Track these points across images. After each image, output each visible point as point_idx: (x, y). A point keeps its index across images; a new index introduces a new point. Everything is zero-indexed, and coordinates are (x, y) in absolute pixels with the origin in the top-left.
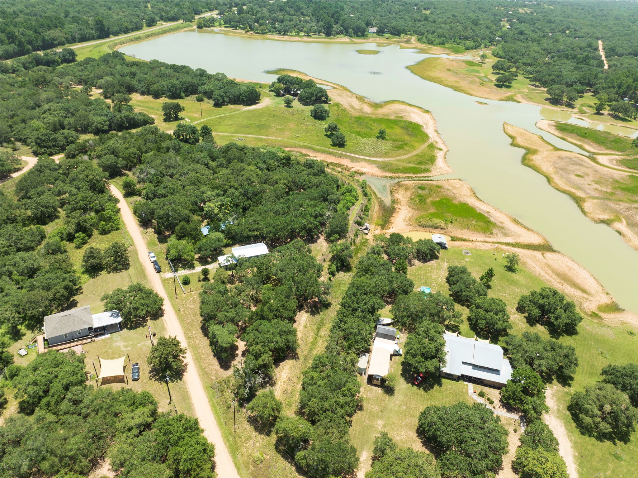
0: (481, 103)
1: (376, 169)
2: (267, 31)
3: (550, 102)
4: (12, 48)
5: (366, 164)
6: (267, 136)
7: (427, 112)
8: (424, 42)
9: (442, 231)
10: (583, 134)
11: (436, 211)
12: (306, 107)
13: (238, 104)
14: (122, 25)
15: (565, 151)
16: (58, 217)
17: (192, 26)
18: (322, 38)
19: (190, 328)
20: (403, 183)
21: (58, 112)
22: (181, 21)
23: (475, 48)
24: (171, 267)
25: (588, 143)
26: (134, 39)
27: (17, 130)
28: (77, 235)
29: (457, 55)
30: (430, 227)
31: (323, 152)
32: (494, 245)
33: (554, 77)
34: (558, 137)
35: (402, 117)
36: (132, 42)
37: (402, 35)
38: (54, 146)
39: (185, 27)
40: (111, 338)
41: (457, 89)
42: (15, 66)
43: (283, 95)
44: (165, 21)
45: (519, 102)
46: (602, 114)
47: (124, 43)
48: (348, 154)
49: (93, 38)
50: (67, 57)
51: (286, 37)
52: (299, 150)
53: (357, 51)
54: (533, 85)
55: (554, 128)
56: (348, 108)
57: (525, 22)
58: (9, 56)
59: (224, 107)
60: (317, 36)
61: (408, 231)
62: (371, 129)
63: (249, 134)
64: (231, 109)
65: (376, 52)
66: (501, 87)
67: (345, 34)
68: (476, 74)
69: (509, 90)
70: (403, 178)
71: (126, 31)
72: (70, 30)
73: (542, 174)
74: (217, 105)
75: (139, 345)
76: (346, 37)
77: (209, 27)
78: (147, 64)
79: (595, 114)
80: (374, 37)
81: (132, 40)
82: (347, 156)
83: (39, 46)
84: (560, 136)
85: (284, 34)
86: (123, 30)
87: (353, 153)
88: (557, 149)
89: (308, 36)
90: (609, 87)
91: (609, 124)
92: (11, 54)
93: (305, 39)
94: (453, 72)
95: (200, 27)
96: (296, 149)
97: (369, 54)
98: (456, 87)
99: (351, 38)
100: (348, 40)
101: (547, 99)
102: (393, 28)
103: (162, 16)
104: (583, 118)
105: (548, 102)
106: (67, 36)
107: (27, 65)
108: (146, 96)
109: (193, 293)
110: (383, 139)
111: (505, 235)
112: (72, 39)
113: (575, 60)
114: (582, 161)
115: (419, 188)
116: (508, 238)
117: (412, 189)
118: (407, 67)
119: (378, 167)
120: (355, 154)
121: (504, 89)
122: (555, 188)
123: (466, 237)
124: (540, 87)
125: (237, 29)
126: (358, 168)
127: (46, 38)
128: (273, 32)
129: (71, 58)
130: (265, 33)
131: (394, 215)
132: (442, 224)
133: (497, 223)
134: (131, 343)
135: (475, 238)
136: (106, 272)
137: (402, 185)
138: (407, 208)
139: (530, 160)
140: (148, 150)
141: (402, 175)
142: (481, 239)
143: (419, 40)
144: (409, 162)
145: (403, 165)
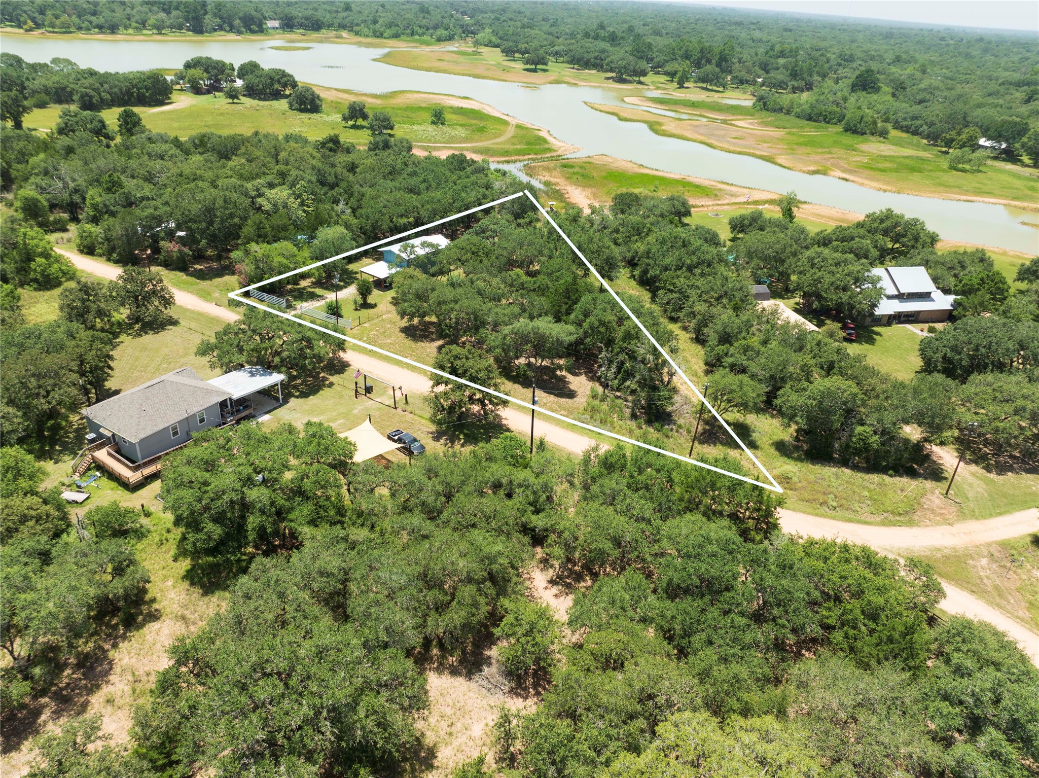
2: (73, 28)
3: (613, 80)
8: (367, 36)
10: (691, 105)
11: (618, 184)
12: (267, 102)
18: (189, 36)
20: (533, 165)
23: (449, 40)
25: (705, 112)
29: (431, 47)
35: (437, 104)
37: (324, 30)
40: (277, 419)
41: (476, 76)
43: (209, 91)
45: (576, 84)
46: (688, 88)
51: (119, 37)
54: (572, 69)
55: (651, 102)
60: (176, 34)
62: (409, 117)
66: (536, 71)
68: (484, 62)
69: (547, 73)
70: (524, 160)
73: (694, 141)
74: (90, 108)
75: (355, 411)
76: (232, 34)
79: (678, 88)
80: (279, 35)
84: (667, 108)
85: (113, 33)
88: (678, 120)
89: (160, 34)
91: (705, 95)
94: (449, 61)
99: (242, 36)
100: (238, 38)
101: (608, 79)
102: (306, 19)
104: (670, 93)
105: (610, 81)
109: (366, 325)
110: (443, 124)
111: (734, 196)
114: (721, 127)
115: (564, 167)
116: (740, 198)
117: (556, 170)
119: (475, 153)
120: (421, 142)
121: (540, 74)
124: (583, 70)
128: (89, 30)
130: (73, 32)
131: (566, 195)
133: (709, 186)
134: (334, 414)
135: (703, 203)
136: (130, 337)
137: (535, 167)
138: (574, 187)
139: (663, 130)
140: (23, 155)
141: (521, 158)
142: (711, 203)
143: (357, 33)
144: (513, 144)
145: (510, 147)
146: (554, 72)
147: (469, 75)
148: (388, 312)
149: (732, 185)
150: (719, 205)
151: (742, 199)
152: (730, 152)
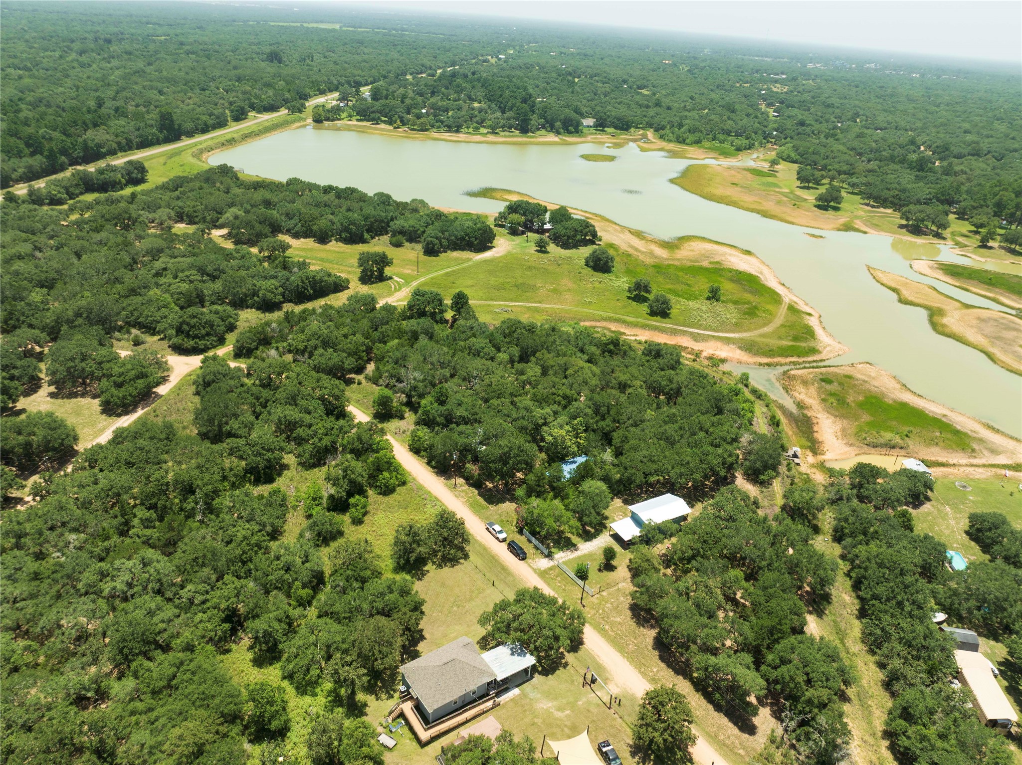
0: (813, 236)
1: (738, 352)
2: (428, 127)
3: (908, 231)
4: (37, 161)
5: (719, 344)
6: (540, 303)
7: (748, 253)
8: (671, 141)
9: (903, 452)
10: (987, 281)
11: (872, 419)
12: (567, 251)
13: (463, 249)
14: (198, 119)
15: (980, 308)
16: (285, 467)
17: (305, 120)
18: (516, 136)
19: (643, 661)
20: (792, 372)
21: (187, 273)
22: (284, 112)
23: (749, 149)
24: (537, 548)
25: (1001, 294)
26: (225, 143)
27: (130, 308)
28: (352, 501)
29: (729, 160)
30: (882, 446)
31: (644, 327)
32: (989, 469)
33: (897, 193)
34: (956, 286)
35: (717, 263)
36: (224, 148)
37: (632, 130)
38: (208, 334)
39: (294, 121)
40: (524, 695)
41: (765, 214)
42: (54, 192)
43: (523, 233)
44: (259, 112)
45: (865, 233)
46: (991, 248)
47: (212, 149)
48: (682, 328)
49: (158, 142)
50: (134, 175)
51: (462, 136)
52: (604, 324)
53: (582, 156)
54: (867, 205)
55: (941, 272)
56: (631, 251)
57: (793, 106)
58: (34, 175)
59: (443, 255)
60: (507, 133)
61: (853, 454)
62: (688, 285)
63: (511, 300)
64: (456, 259)
65: (612, 158)
66: (827, 210)
67: (549, 129)
68: (777, 190)
69: (838, 213)
70: (786, 364)
71: (205, 130)
72: (122, 130)
73: (975, 347)
74: (430, 251)
75: (580, 703)
76: (552, 134)
77: (333, 120)
78: (283, 186)
79: (980, 247)
80: (592, 134)
81: (223, 144)
82: (684, 333)
83: (78, 157)
84: (958, 284)
85: (457, 131)
86: (200, 127)
87: (689, 327)
88: (968, 306)
89: (494, 133)
90: (981, 206)
91: (1007, 262)
92: (38, 172)
93: (492, 138)
94: (742, 187)
95: (318, 120)
96: (598, 324)
97: (603, 161)
98: (762, 211)
99: (560, 136)
100: (556, 139)
101: (902, 227)
102: (619, 119)
103: (253, 104)
104: (969, 255)
105: (904, 230)
106: (120, 139)
107: (71, 189)
108: (302, 240)
109: (604, 594)
110: (717, 300)
111: (994, 451)
112: (127, 144)
113: (906, 165)
114: (1013, 323)
115: (823, 380)
116: (1001, 456)
117: (813, 384)
118: (672, 181)
119: (740, 348)
120: (692, 327)
121: (831, 213)
122: (1007, 370)
123: (941, 459)
124: (878, 207)
125: (377, 124)
126: (711, 352)
127: (90, 144)
128: (439, 127)
129: (139, 176)
130: (426, 130)
131: (815, 429)
132: (897, 440)
133: (969, 433)
134: (564, 701)
135: (955, 461)
136: (434, 567)
137: (794, 377)
138: (826, 415)
139: (944, 326)
140: (384, 336)
141: (782, 360)
142: (964, 461)
143: (661, 137)
144: (780, 338)
145: (774, 343)
146: (846, 211)
147: (758, 212)
148: (624, 580)
149: (998, 431)
150: (972, 465)
151: (1002, 460)
152: (1011, 371)
